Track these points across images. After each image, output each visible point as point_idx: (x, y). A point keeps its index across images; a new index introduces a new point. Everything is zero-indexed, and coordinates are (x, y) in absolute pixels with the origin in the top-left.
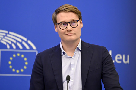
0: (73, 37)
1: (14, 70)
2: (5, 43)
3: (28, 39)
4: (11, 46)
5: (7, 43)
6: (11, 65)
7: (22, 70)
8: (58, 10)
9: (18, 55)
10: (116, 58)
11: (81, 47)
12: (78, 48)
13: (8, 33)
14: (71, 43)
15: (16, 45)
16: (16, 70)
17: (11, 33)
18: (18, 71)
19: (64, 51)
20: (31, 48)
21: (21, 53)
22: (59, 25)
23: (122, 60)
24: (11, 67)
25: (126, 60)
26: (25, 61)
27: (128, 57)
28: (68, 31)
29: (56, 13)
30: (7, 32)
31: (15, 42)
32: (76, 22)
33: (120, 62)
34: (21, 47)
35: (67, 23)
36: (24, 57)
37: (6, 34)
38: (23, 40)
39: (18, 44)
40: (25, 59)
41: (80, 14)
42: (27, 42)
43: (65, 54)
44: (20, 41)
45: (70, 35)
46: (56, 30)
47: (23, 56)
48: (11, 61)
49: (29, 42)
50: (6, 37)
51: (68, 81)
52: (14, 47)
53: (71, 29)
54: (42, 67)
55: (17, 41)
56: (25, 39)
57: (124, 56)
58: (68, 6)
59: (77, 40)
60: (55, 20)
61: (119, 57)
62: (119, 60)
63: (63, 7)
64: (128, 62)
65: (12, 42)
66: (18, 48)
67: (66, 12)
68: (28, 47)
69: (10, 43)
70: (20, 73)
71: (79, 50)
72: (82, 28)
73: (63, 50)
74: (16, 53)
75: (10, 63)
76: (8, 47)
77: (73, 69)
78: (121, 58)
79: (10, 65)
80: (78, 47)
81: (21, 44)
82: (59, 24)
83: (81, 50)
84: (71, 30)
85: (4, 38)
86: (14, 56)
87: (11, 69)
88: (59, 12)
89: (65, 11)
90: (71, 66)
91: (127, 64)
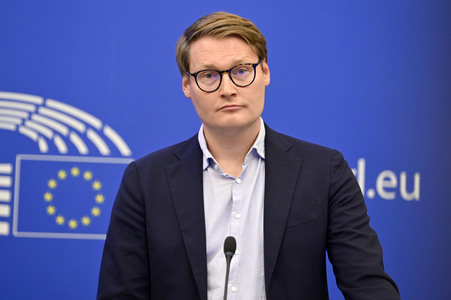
0: (240, 117)
1: (60, 220)
2: (34, 136)
3: (105, 123)
4: (50, 143)
5: (40, 135)
6: (53, 203)
7: (86, 221)
8: (194, 31)
9: (75, 172)
10: (380, 183)
11: (266, 146)
12: (255, 150)
13: (44, 105)
14: (232, 136)
15: (67, 140)
16: (67, 220)
17: (51, 103)
18: (73, 224)
19: (211, 156)
20: (114, 151)
21: (83, 167)
22: (195, 77)
23: (397, 190)
24: (51, 210)
25: (410, 189)
26: (97, 193)
27: (417, 179)
28: (223, 96)
29: (187, 39)
30: (38, 100)
31: (64, 130)
32: (248, 69)
33: (390, 196)
34: (82, 148)
35: (221, 73)
36: (94, 179)
37: (37, 106)
38: (88, 126)
39: (75, 139)
40: (97, 186)
41: (263, 43)
42: (100, 133)
43: (216, 166)
44: (81, 127)
45: (231, 111)
46: (186, 91)
47: (88, 176)
48: (52, 191)
49: (109, 132)
50: (35, 117)
51: (229, 253)
52: (62, 147)
53: (234, 92)
54: (144, 207)
55: (71, 129)
56: (96, 123)
57: (403, 177)
58: (224, 17)
59: (251, 123)
60: (185, 62)
61: (387, 179)
62: (387, 190)
63: (209, 20)
64: (416, 194)
65: (56, 132)
66: (72, 150)
67: (218, 39)
68: (104, 149)
69: (49, 134)
70: (81, 229)
71: (258, 156)
72: (266, 87)
73: (207, 154)
74: (67, 166)
75: (48, 197)
76: (43, 146)
77: (238, 216)
78: (394, 182)
79: (48, 204)
80: (255, 146)
81: (83, 137)
82: (195, 75)
83: (263, 155)
84: (234, 95)
85: (30, 119)
86: (62, 175)
87: (53, 218)
88: (195, 38)
89: (215, 33)
90: (234, 206)
91: (414, 201)
